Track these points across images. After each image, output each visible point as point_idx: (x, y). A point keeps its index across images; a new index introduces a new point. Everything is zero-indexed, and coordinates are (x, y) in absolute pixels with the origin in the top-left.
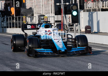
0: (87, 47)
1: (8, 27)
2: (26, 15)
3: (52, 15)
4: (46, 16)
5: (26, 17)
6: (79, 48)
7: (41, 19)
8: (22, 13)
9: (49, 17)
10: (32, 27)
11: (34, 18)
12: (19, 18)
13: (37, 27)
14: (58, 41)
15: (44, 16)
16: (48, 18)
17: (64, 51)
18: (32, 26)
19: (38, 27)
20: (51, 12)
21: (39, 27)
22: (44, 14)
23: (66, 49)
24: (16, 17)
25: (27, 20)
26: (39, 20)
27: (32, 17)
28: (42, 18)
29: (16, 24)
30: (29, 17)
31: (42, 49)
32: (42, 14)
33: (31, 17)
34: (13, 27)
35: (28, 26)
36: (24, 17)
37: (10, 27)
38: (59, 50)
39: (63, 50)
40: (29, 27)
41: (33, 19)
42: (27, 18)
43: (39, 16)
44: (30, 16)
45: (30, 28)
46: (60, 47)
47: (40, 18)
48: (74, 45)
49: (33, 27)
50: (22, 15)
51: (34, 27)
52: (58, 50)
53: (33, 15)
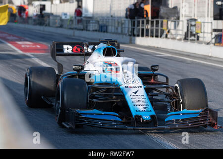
0: (205, 111)
1: (138, 36)
2: (168, 18)
3: (208, 20)
4: (199, 20)
5: (167, 22)
6: (186, 111)
7: (191, 25)
8: (163, 15)
9: (204, 23)
10: (74, 50)
11: (181, 23)
12: (157, 22)
13: (85, 51)
14: (135, 93)
15: (195, 20)
16: (202, 24)
17: (150, 118)
18: (75, 47)
19: (87, 49)
20: (206, 15)
21: (90, 51)
22: (196, 18)
23: (153, 113)
24: (152, 20)
25: (169, 26)
26: (188, 27)
27: (177, 21)
28: (193, 23)
29: (152, 32)
30: (172, 21)
31: (95, 111)
32: (193, 18)
33: (175, 22)
34: (147, 35)
35: (65, 47)
36: (165, 21)
37: (143, 36)
38: (136, 116)
39: (147, 117)
40: (68, 49)
41: (178, 24)
42: (169, 22)
43: (188, 21)
44: (174, 19)
45: (70, 51)
46: (140, 108)
47: (190, 23)
48: (173, 103)
49: (77, 50)
50: (162, 18)
51: (79, 50)
52: (134, 115)
53: (178, 18)
